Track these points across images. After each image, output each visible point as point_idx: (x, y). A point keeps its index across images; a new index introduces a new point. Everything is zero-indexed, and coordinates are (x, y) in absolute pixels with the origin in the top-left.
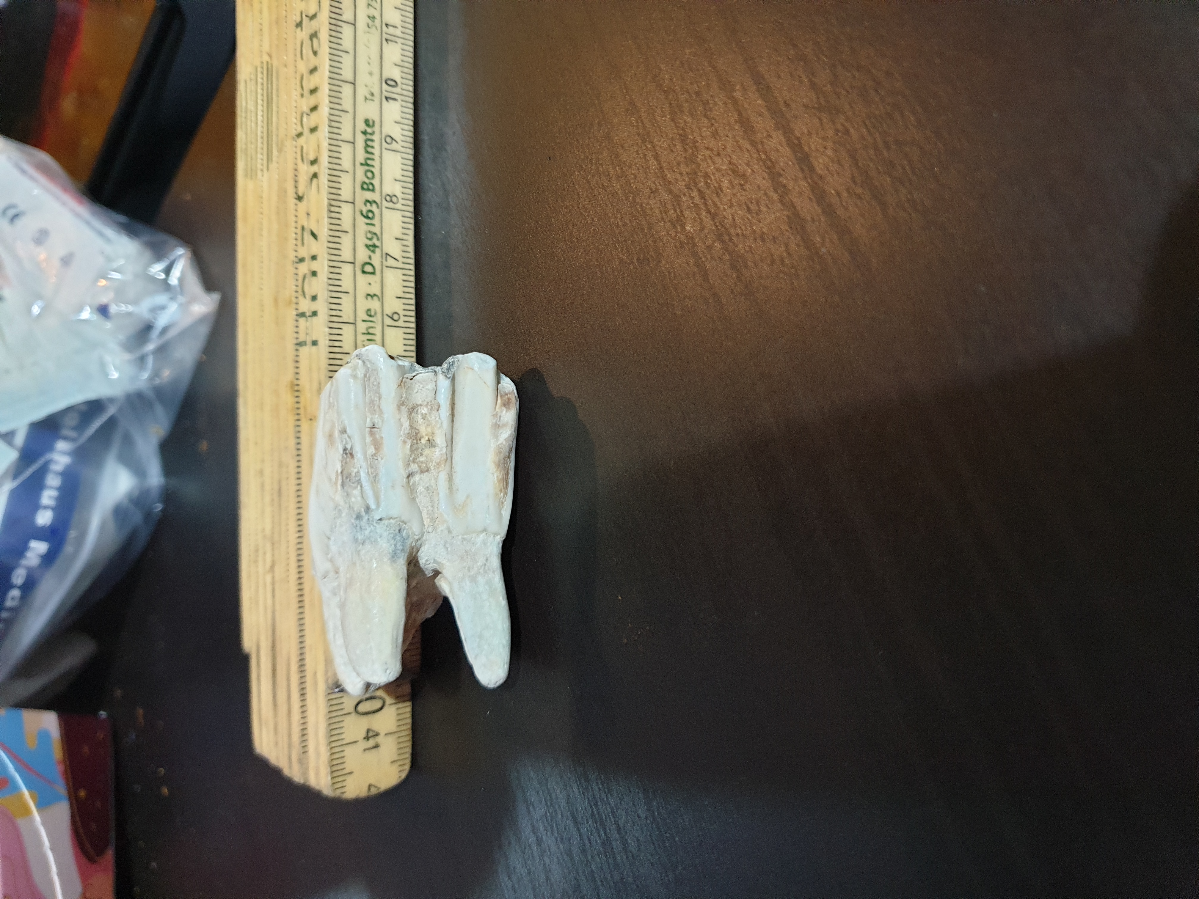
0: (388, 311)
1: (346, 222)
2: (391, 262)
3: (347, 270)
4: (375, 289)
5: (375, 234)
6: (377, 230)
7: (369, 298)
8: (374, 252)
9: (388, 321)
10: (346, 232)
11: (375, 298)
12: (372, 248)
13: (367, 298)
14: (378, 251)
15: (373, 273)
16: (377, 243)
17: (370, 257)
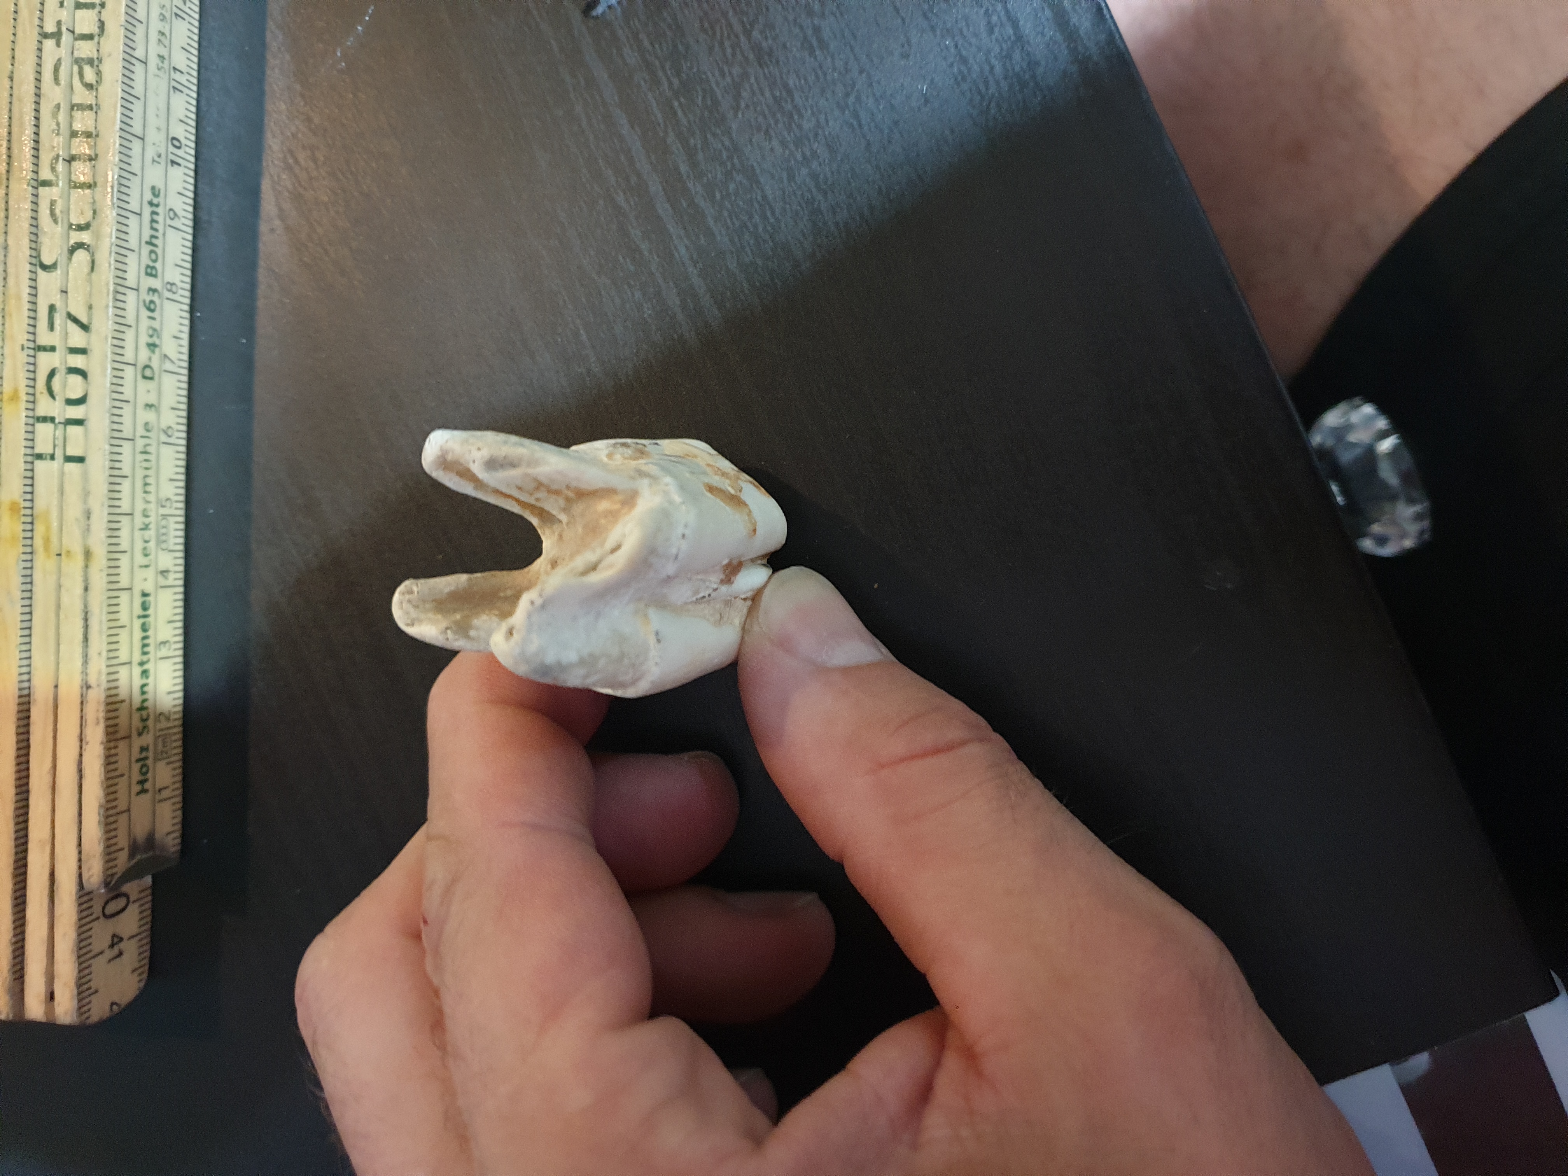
0: (163, 425)
1: (130, 317)
2: (168, 366)
3: (129, 372)
4: (152, 399)
5: (155, 330)
6: (156, 324)
7: (148, 408)
8: (153, 352)
9: (164, 438)
10: (130, 326)
11: (153, 409)
12: (152, 346)
13: (145, 408)
14: (157, 350)
15: (151, 378)
16: (157, 342)
17: (150, 359)
